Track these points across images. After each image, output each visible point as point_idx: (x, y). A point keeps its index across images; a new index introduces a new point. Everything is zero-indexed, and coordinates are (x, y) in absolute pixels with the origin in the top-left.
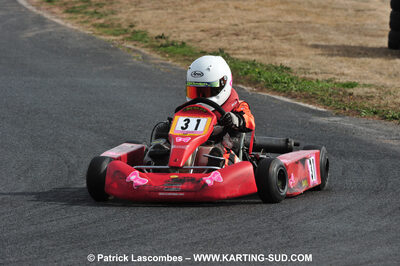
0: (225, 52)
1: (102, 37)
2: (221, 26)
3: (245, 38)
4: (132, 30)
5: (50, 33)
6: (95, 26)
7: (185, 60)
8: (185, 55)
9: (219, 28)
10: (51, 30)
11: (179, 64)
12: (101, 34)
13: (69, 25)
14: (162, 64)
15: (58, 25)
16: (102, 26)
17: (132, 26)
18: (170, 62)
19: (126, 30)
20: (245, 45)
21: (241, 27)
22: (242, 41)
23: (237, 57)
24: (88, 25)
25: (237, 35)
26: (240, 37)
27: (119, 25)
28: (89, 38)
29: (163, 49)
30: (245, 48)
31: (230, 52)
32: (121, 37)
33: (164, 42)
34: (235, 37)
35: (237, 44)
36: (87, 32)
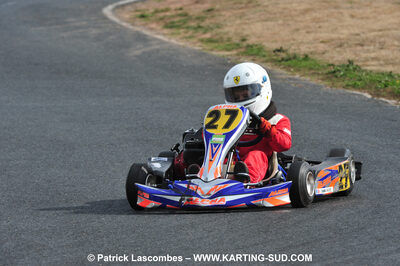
0: (355, 64)
1: (214, 53)
2: (342, 36)
3: (372, 47)
4: (245, 44)
5: (158, 50)
6: (202, 41)
7: (314, 74)
8: (311, 69)
9: (340, 39)
10: (157, 47)
11: (308, 78)
12: (212, 50)
13: (174, 41)
14: (290, 79)
15: (161, 42)
16: (210, 41)
17: (244, 40)
18: (297, 76)
19: (238, 45)
20: (373, 55)
21: (363, 36)
22: (368, 51)
23: (369, 68)
24: (195, 40)
25: (362, 45)
26: (366, 48)
27: (229, 39)
28: (201, 54)
29: (286, 63)
30: (373, 59)
31: (360, 64)
32: (235, 52)
33: (283, 55)
34: (359, 48)
35: (364, 55)
36: (197, 48)
